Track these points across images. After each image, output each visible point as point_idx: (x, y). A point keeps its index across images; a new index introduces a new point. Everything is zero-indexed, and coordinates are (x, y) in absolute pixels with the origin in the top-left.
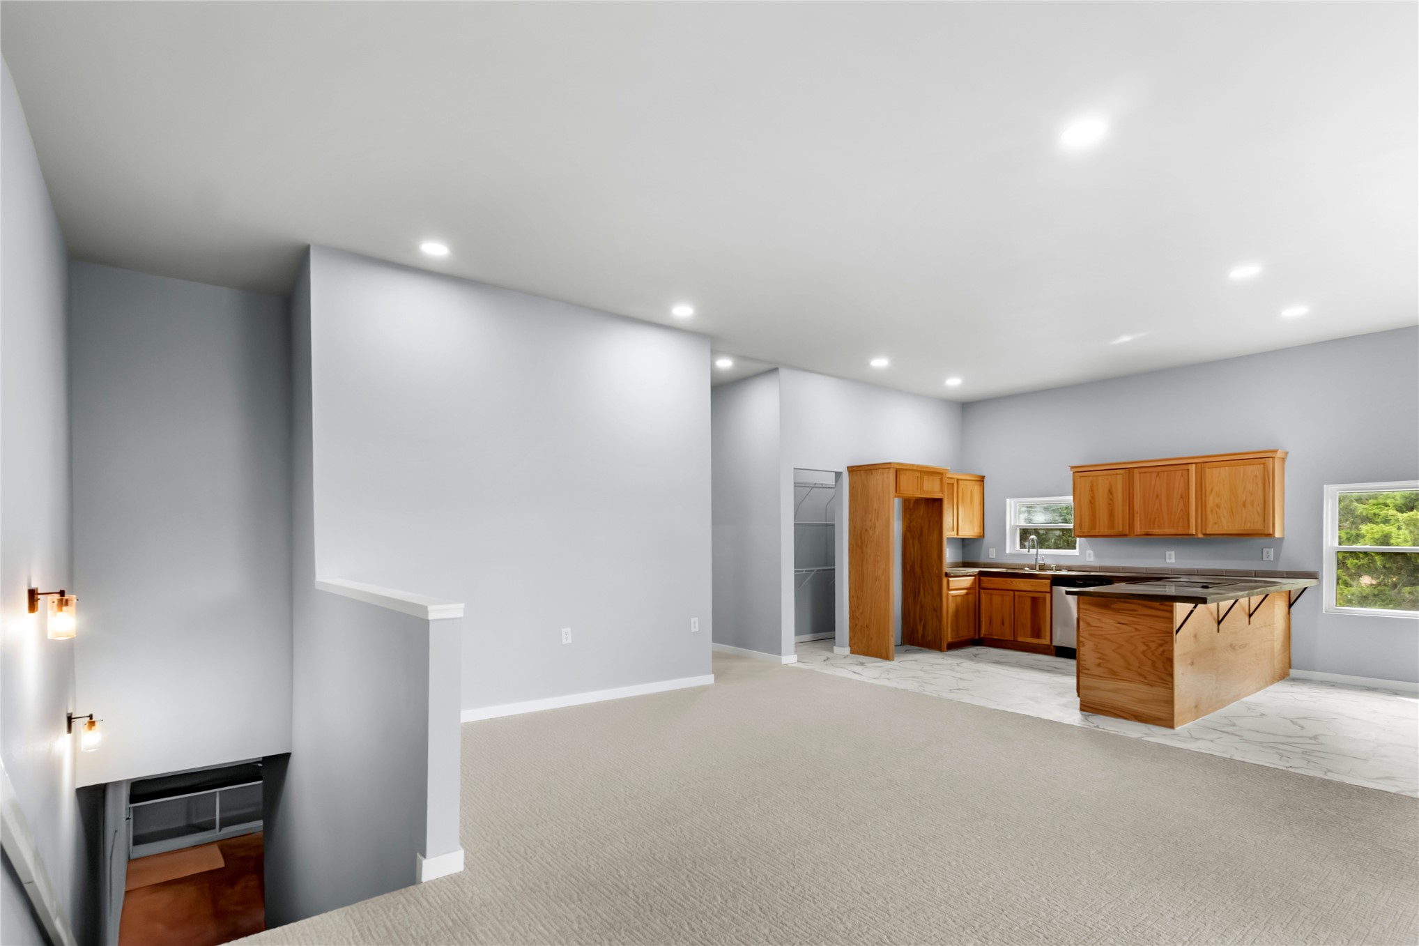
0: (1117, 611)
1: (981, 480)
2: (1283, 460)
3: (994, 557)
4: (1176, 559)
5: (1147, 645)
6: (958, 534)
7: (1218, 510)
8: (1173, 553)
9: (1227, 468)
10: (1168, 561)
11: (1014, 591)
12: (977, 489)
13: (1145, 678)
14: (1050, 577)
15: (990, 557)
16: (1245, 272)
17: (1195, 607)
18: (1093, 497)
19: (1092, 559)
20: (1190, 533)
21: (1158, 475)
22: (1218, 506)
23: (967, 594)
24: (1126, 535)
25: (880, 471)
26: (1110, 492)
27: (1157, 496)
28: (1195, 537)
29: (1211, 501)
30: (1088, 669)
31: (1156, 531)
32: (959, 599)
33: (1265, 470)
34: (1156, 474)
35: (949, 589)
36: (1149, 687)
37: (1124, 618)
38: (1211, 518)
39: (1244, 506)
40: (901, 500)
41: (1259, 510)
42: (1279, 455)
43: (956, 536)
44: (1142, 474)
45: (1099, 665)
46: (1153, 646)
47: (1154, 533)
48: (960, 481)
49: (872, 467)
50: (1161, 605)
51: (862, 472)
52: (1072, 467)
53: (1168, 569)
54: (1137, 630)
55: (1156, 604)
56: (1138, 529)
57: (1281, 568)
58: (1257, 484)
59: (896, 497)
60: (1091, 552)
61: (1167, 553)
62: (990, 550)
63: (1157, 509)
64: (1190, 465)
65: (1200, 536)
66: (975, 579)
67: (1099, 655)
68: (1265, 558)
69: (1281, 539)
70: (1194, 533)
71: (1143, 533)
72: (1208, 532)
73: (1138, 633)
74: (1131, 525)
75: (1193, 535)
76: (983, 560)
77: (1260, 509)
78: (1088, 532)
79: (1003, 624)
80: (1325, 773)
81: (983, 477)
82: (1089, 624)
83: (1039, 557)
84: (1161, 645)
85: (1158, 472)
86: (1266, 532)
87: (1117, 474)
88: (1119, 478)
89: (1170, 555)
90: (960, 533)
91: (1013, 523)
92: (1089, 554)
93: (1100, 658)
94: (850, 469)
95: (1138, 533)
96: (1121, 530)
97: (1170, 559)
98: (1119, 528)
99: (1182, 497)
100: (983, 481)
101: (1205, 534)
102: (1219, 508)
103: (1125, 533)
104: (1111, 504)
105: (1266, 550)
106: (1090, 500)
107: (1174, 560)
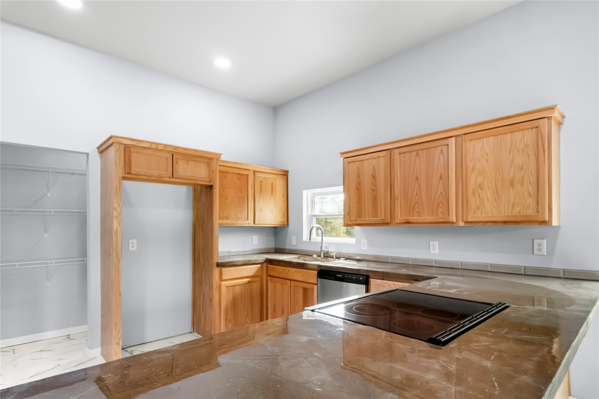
1: (285, 174)
2: (560, 124)
3: (295, 244)
4: (440, 249)
6: (254, 223)
7: (480, 192)
8: (437, 243)
9: (491, 138)
10: (432, 252)
11: (291, 280)
12: (279, 183)
14: (316, 267)
15: (293, 244)
18: (359, 184)
19: (367, 248)
20: (450, 220)
21: (417, 154)
22: (481, 187)
23: (249, 282)
24: (387, 224)
26: (374, 177)
27: (417, 179)
28: (455, 225)
29: (473, 181)
31: (414, 218)
32: (238, 289)
33: (539, 137)
34: (416, 152)
35: (221, 279)
38: (473, 202)
39: (512, 184)
40: (191, 188)
41: (530, 188)
42: (556, 114)
43: (252, 225)
44: (402, 155)
47: (413, 221)
48: (256, 173)
51: (105, 153)
52: (342, 154)
53: (431, 261)
56: (399, 217)
57: (556, 265)
58: (528, 155)
60: (365, 241)
61: (432, 243)
62: (293, 237)
63: (417, 194)
64: (450, 139)
65: (461, 224)
66: (261, 268)
68: (536, 252)
69: (558, 227)
70: (455, 221)
71: (404, 221)
72: (469, 220)
74: (392, 213)
75: (453, 223)
76: (288, 247)
77: (532, 189)
78: (355, 220)
81: (287, 172)
83: (323, 245)
85: (417, 151)
86: (540, 219)
87: (379, 157)
88: (382, 160)
89: (434, 245)
90: (256, 222)
91: (309, 213)
92: (363, 243)
94: (99, 151)
95: (399, 222)
96: (383, 218)
97: (434, 249)
98: (381, 217)
99: (441, 177)
100: (287, 175)
101: (466, 222)
102: (482, 189)
103: (387, 221)
104: (374, 190)
105: (536, 242)
106: (357, 187)
107: (437, 251)
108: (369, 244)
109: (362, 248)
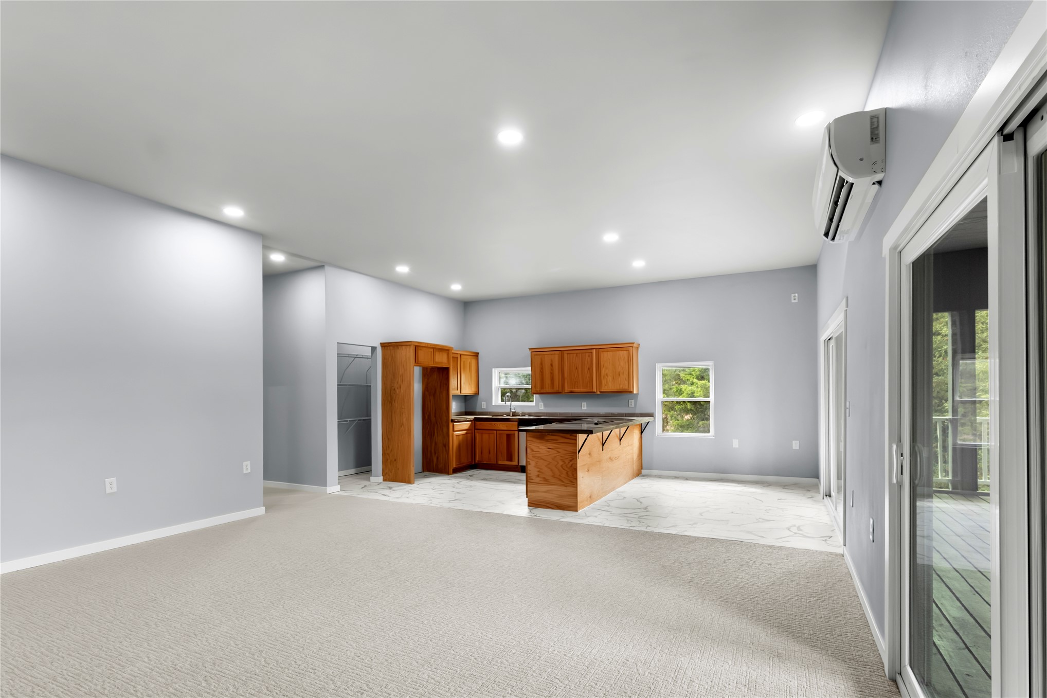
0: (547, 441)
1: (476, 355)
2: (637, 348)
3: (485, 408)
4: (587, 407)
5: (564, 461)
6: (460, 392)
8: (585, 403)
9: (611, 352)
10: (583, 408)
11: (496, 430)
12: (474, 362)
13: (562, 481)
14: (517, 420)
15: (483, 408)
16: (611, 238)
17: (588, 436)
19: (543, 408)
21: (577, 355)
22: (607, 375)
23: (466, 433)
24: (560, 393)
25: (404, 347)
26: (551, 365)
27: (576, 368)
28: (596, 393)
29: (603, 371)
30: (532, 479)
31: (576, 390)
32: (461, 437)
33: (629, 354)
34: (575, 354)
35: (454, 431)
36: (565, 487)
37: (551, 445)
38: (604, 382)
39: (619, 375)
40: (421, 368)
42: (635, 345)
43: (459, 394)
44: (568, 355)
45: (538, 476)
46: (567, 462)
48: (462, 356)
49: (398, 344)
50: (571, 436)
51: (391, 347)
52: (530, 349)
53: (583, 413)
54: (559, 452)
55: (568, 436)
56: (567, 389)
57: (638, 411)
58: (625, 362)
59: (415, 366)
60: (542, 404)
61: (583, 403)
62: (483, 403)
63: (576, 376)
64: (593, 350)
65: (599, 393)
66: (472, 424)
67: (538, 470)
68: (630, 406)
69: (637, 394)
70: (595, 391)
71: (568, 391)
72: (602, 391)
73: (559, 454)
74: (563, 387)
75: (594, 392)
76: (478, 410)
77: (626, 377)
78: (540, 391)
79: (490, 453)
80: (646, 528)
81: (478, 353)
82: (532, 450)
83: (512, 408)
84: (571, 461)
85: (577, 353)
86: (629, 390)
87: (555, 354)
88: (557, 356)
89: (584, 405)
90: (462, 392)
91: (496, 385)
92: (541, 405)
93: (539, 472)
94: (382, 345)
95: (567, 391)
96: (557, 389)
97: (584, 407)
98: (556, 388)
99: (589, 369)
100: (478, 356)
101: (601, 392)
102: (607, 376)
103: (559, 391)
104: (552, 374)
105: (630, 401)
106: (541, 370)
107: (586, 408)
108: (545, 406)
109: (540, 408)
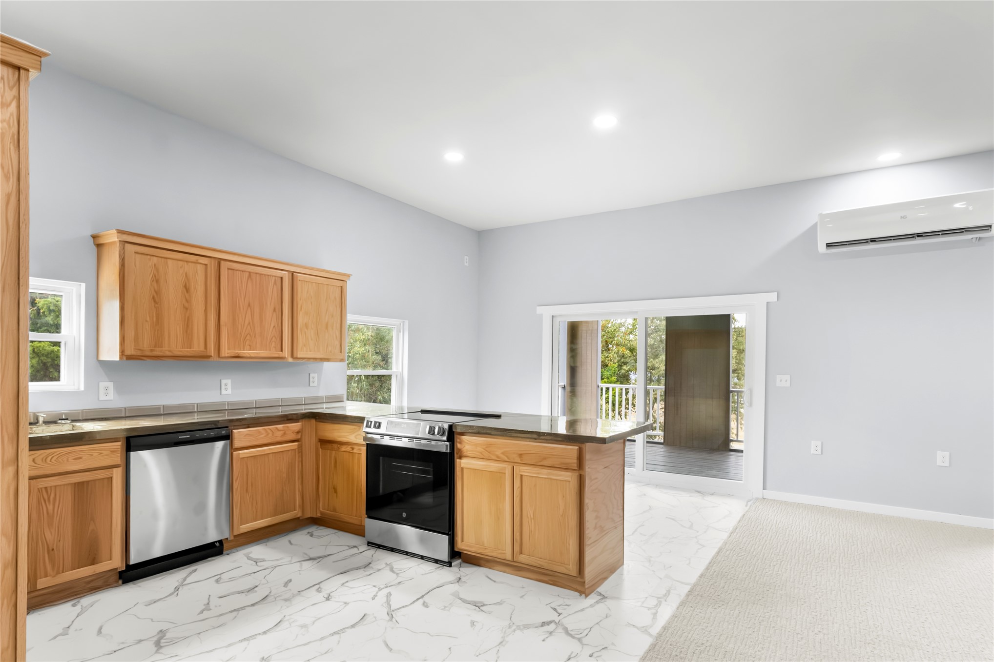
4: (232, 389)
9: (314, 284)
10: (224, 392)
18: (158, 292)
19: (111, 396)
20: (283, 356)
21: (250, 277)
22: (306, 326)
26: (187, 289)
27: (249, 305)
28: (285, 361)
29: (301, 319)
31: (246, 352)
34: (246, 275)
44: (230, 272)
47: (244, 355)
53: (223, 403)
56: (226, 351)
57: (322, 392)
58: (336, 306)
60: (110, 385)
61: (223, 382)
63: (249, 323)
64: (283, 272)
68: (311, 384)
71: (229, 355)
72: (298, 356)
74: (217, 343)
78: (152, 351)
85: (250, 273)
86: (341, 358)
87: (196, 263)
88: (200, 269)
89: (226, 385)
92: (106, 388)
95: (226, 355)
96: (202, 349)
97: (226, 389)
98: (198, 347)
99: (275, 310)
101: (295, 358)
102: (307, 329)
103: (208, 355)
104: (187, 308)
105: (311, 375)
106: (153, 298)
107: (229, 391)
108: (119, 390)
109: (102, 397)
